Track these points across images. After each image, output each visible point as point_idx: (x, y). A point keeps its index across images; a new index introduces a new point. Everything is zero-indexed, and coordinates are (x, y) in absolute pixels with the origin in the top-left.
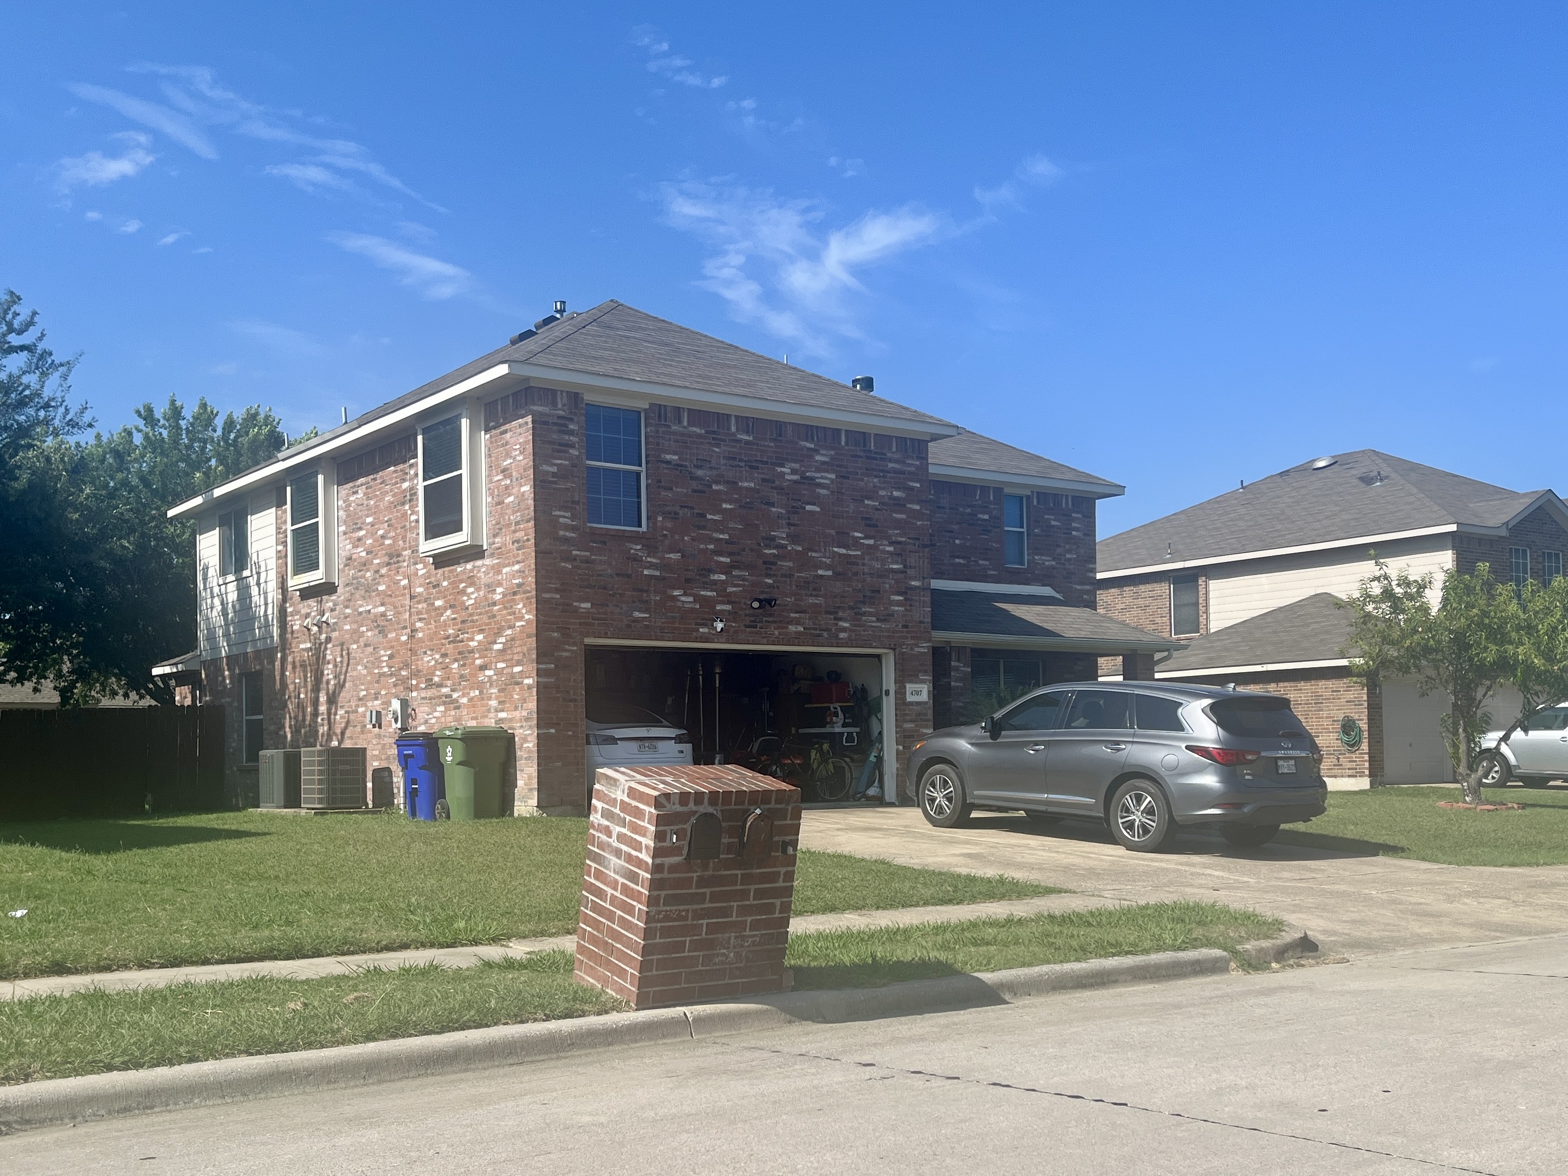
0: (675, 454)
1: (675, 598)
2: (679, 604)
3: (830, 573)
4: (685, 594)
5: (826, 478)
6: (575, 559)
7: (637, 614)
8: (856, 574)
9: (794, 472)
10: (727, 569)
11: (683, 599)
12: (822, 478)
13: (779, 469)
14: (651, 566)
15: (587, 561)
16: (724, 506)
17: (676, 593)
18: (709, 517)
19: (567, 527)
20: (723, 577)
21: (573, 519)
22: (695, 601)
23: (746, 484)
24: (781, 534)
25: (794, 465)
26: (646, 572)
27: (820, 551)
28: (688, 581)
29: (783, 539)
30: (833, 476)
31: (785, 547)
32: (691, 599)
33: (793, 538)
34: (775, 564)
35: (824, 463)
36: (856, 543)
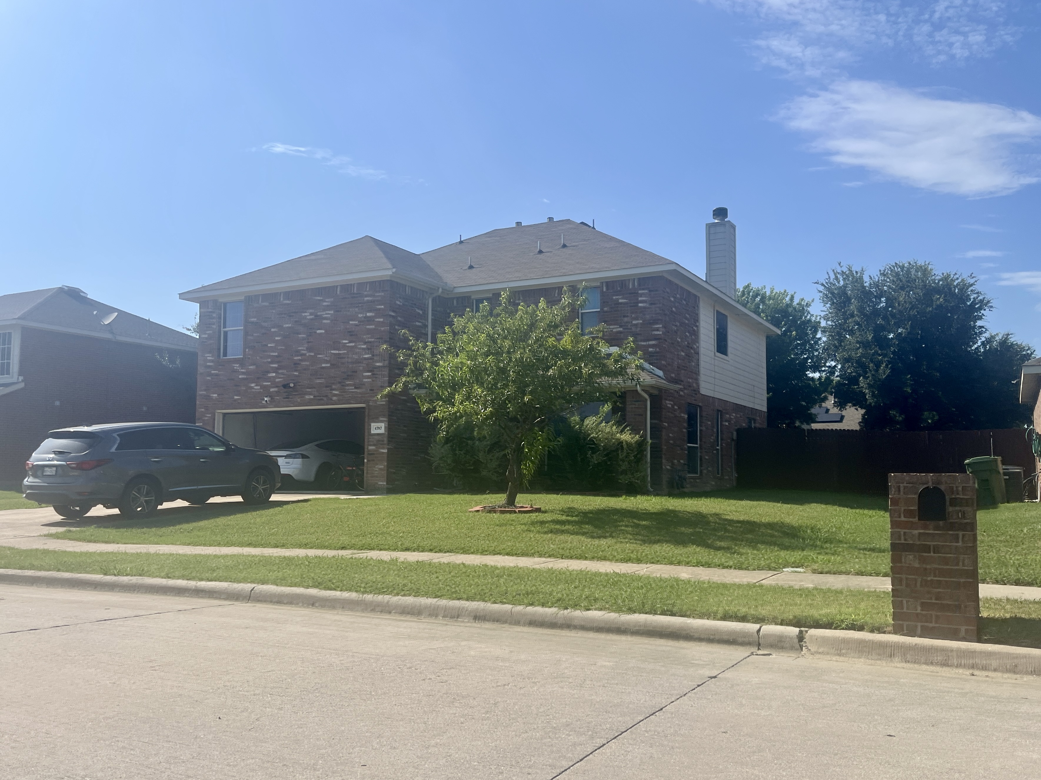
0: (255, 318)
1: (252, 388)
2: (253, 390)
3: (329, 365)
4: (256, 386)
5: (329, 314)
6: (213, 375)
7: (236, 397)
8: (343, 363)
9: (311, 314)
10: (275, 370)
11: (256, 388)
12: (326, 314)
13: (303, 314)
14: (243, 373)
15: (217, 375)
16: (276, 338)
17: (253, 385)
18: (269, 345)
19: (210, 361)
20: (274, 374)
21: (212, 356)
22: (261, 388)
23: (287, 325)
24: (302, 348)
25: (311, 311)
26: (240, 377)
27: (324, 354)
28: (258, 378)
29: (304, 350)
30: (332, 312)
31: (305, 355)
32: (259, 387)
33: (309, 349)
34: (299, 364)
35: (328, 306)
36: (344, 346)
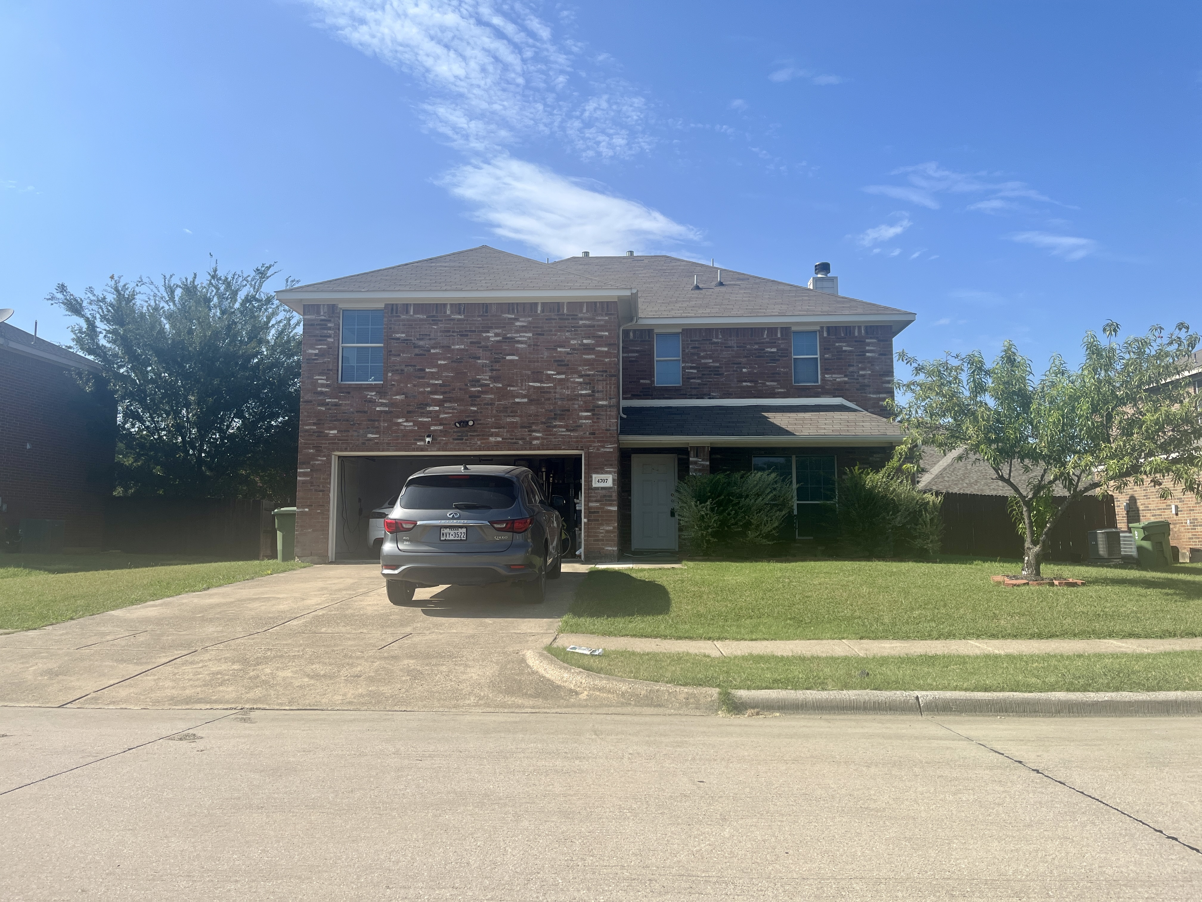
0: (403, 333)
1: (399, 424)
2: (402, 428)
3: (526, 400)
4: (407, 421)
5: (524, 337)
6: (328, 404)
7: (370, 436)
8: (549, 399)
9: (497, 335)
10: (440, 403)
11: (405, 424)
12: (520, 336)
13: (484, 335)
14: (382, 404)
15: (336, 405)
16: (439, 362)
17: (400, 420)
18: (427, 370)
20: (437, 408)
21: (327, 380)
22: (414, 425)
23: (457, 347)
24: (485, 378)
25: (497, 331)
26: (378, 409)
27: (517, 386)
28: (409, 412)
29: (486, 380)
30: (530, 335)
31: (488, 385)
32: (411, 424)
33: (494, 379)
34: (479, 397)
35: (523, 326)
36: (549, 378)
